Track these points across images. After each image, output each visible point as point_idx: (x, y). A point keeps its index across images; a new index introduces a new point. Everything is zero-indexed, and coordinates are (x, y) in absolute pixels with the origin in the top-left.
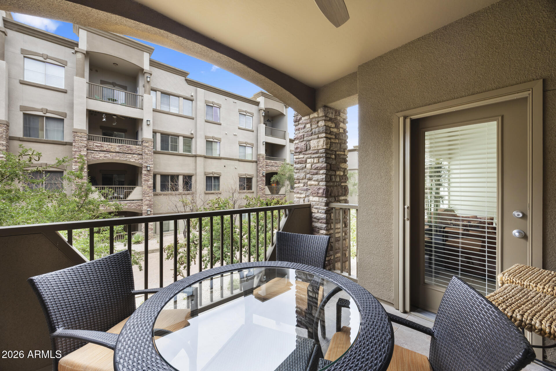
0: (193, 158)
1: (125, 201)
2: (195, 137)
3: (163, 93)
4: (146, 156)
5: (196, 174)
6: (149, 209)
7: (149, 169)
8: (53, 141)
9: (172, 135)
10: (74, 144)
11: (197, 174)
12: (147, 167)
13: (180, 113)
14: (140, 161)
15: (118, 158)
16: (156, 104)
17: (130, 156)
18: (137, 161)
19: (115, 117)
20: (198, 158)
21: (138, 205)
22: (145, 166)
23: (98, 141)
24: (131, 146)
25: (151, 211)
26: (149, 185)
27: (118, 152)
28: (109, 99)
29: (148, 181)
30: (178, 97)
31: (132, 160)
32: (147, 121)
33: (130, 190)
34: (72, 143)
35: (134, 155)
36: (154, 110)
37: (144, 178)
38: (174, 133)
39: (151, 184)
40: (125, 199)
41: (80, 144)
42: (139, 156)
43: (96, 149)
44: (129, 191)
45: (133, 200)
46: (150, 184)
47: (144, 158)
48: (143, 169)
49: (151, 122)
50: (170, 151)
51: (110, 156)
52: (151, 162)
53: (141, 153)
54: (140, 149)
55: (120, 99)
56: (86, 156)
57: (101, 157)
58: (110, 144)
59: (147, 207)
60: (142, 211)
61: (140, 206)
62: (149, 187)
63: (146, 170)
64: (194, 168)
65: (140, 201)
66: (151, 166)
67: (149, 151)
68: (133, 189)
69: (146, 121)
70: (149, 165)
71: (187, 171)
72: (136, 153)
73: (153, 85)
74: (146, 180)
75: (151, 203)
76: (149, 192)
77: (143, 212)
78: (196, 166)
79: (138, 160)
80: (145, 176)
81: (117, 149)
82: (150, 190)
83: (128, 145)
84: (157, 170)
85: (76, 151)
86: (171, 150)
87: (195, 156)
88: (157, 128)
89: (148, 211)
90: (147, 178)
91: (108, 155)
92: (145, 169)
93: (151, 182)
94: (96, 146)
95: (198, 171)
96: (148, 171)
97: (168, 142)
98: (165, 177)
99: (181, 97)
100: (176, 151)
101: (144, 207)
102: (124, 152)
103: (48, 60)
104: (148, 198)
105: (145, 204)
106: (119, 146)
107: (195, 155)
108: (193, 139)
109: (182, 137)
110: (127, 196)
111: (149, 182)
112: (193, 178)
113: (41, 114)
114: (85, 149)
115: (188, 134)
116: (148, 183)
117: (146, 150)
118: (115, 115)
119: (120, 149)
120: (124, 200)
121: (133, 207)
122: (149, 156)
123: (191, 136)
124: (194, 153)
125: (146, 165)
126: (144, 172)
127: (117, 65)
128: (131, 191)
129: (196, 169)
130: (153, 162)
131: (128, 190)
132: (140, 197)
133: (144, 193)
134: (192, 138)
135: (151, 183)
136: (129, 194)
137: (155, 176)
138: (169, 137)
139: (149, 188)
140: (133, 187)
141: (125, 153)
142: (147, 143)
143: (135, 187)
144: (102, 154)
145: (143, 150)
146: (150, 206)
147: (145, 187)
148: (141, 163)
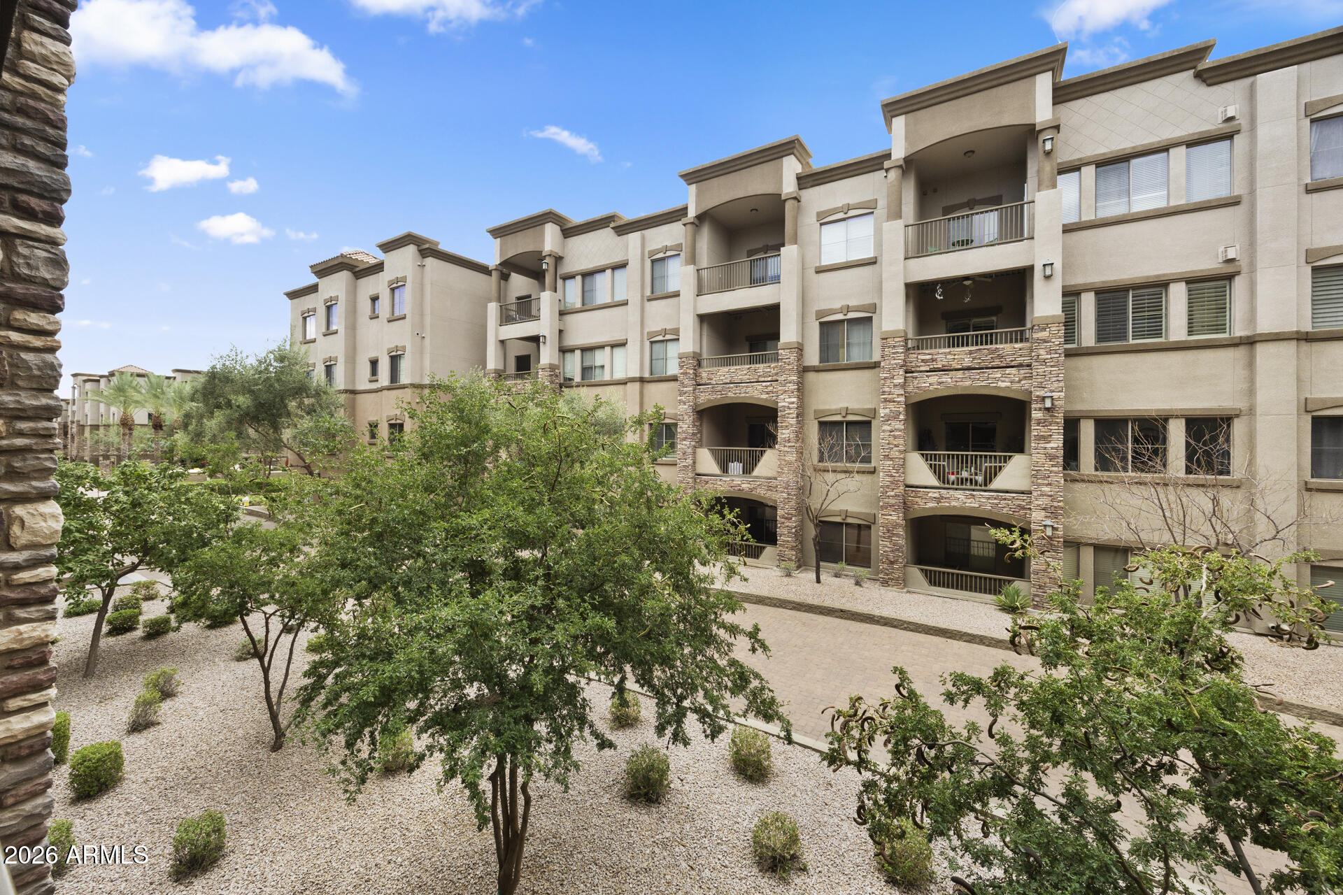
0: (1240, 353)
1: (985, 491)
2: (1245, 269)
3: (1103, 163)
4: (1041, 369)
5: (1251, 411)
6: (1048, 522)
7: (1048, 404)
8: (857, 364)
9: (1135, 287)
10: (882, 364)
11: (1259, 411)
12: (1044, 399)
13: (1172, 203)
14: (1026, 384)
15: (968, 383)
16: (1080, 206)
17: (997, 374)
18: (1016, 386)
19: (967, 283)
20: (1260, 349)
21: (1019, 506)
22: (1038, 396)
23: (927, 348)
24: (1002, 346)
25: (1054, 529)
26: (1050, 451)
27: (969, 369)
28: (953, 245)
29: (1046, 439)
30: (1164, 149)
31: (1003, 385)
32: (1044, 265)
33: (998, 464)
34: (880, 363)
35: (1008, 371)
36: (1068, 229)
37: (1035, 430)
38: (1148, 277)
39: (1056, 448)
40: (986, 485)
41: (893, 362)
42: (1022, 372)
43: (922, 369)
44: (995, 467)
45: (1007, 492)
46: (1052, 448)
47: (1035, 374)
48: (1033, 406)
49: (1058, 266)
50: (1131, 342)
51: (949, 380)
52: (1056, 385)
53: (1026, 360)
54: (1025, 352)
55: (986, 232)
56: (904, 386)
57: (932, 385)
58: (950, 353)
59: (1043, 513)
60: (1030, 523)
61: (1023, 508)
62: (1052, 458)
63: (1040, 409)
64: (1245, 386)
65: (1025, 497)
66: (1056, 395)
67: (1049, 353)
68: (1005, 462)
69: (1042, 267)
70: (1049, 394)
71: (1204, 401)
72: (1013, 364)
73: (1066, 155)
74: (1040, 438)
75: (1055, 504)
76: (1051, 472)
77: (1033, 526)
78: (1252, 381)
79: (1019, 381)
80: (1038, 424)
81: (967, 362)
82: (1053, 466)
83: (994, 346)
84: (1079, 407)
85: (885, 378)
86: (1134, 337)
87: (1250, 342)
88: (1078, 280)
89: (1045, 526)
90: (1042, 431)
91: (946, 379)
92: (1039, 406)
93: (1057, 442)
94: (923, 361)
95: (1261, 397)
96: (1048, 409)
97: (1125, 313)
98: (1109, 427)
99: (1177, 144)
100: (1159, 335)
101: (1034, 514)
102: (983, 365)
103: (851, 213)
104: (1046, 489)
105: (1038, 505)
106: (971, 353)
107: (1248, 337)
108: (1237, 278)
109: (1183, 285)
110: (991, 480)
111: (1050, 442)
112: (1238, 428)
113: (840, 317)
114: (901, 372)
115: (1208, 264)
116: (1048, 445)
117: (1042, 352)
118: (967, 278)
119: (974, 359)
120: (983, 488)
121: (1005, 511)
122: (1052, 366)
123: (1230, 269)
124: (1239, 331)
125: (1042, 393)
126: (1036, 415)
127: (973, 152)
128: (1000, 468)
129: (1251, 392)
130: (1062, 384)
131: (993, 465)
132: (1023, 484)
133: (1036, 475)
134: (1230, 277)
135: (1056, 445)
136: (996, 475)
137: (1071, 426)
138: (1126, 297)
139: (1051, 460)
140: (1005, 457)
141: (987, 368)
142: (1044, 329)
143: (1010, 457)
144: (934, 379)
145: (1032, 351)
146: (1052, 512)
147: (1038, 457)
148: (1027, 390)
